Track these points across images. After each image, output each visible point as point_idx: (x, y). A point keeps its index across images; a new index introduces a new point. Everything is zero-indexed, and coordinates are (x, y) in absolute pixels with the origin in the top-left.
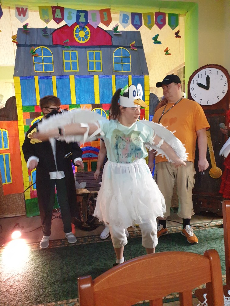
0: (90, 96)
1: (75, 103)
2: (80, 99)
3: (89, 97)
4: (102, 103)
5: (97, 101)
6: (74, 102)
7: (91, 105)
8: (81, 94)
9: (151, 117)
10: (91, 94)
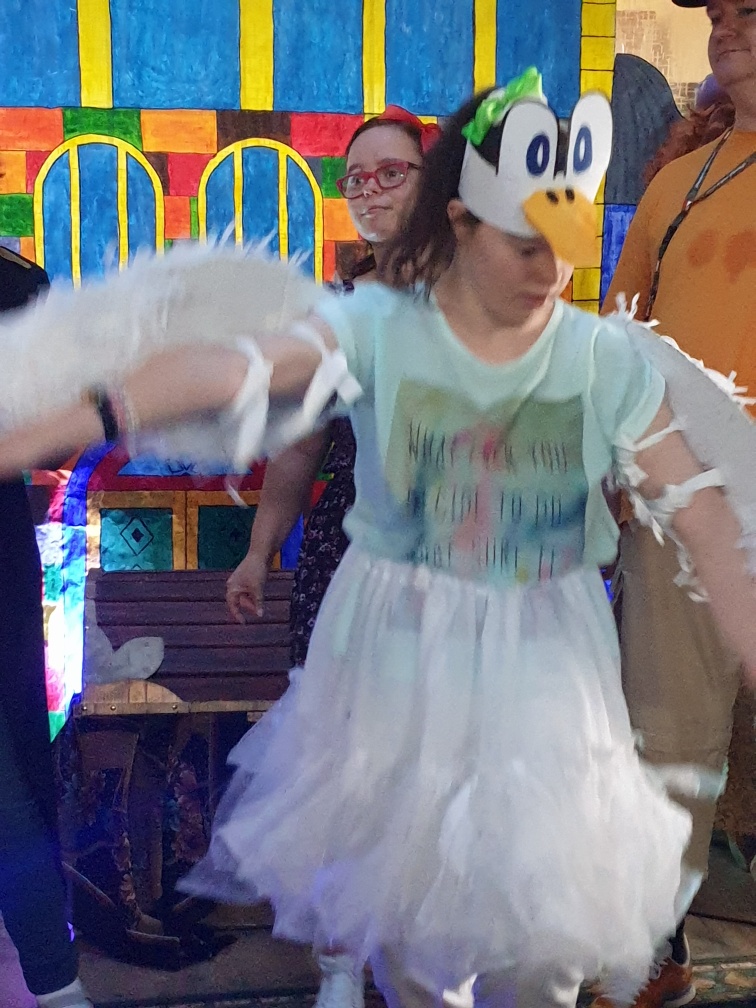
0: (207, 53)
1: (105, 101)
2: (139, 76)
3: (205, 63)
4: (292, 105)
5: (257, 95)
6: (96, 93)
7: (210, 121)
8: (148, 37)
9: (617, 216)
10: (214, 39)
